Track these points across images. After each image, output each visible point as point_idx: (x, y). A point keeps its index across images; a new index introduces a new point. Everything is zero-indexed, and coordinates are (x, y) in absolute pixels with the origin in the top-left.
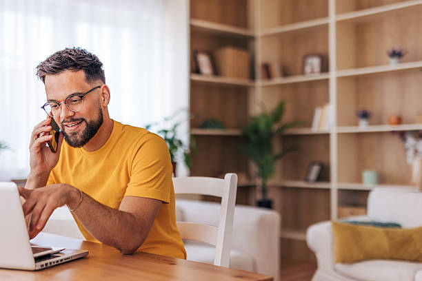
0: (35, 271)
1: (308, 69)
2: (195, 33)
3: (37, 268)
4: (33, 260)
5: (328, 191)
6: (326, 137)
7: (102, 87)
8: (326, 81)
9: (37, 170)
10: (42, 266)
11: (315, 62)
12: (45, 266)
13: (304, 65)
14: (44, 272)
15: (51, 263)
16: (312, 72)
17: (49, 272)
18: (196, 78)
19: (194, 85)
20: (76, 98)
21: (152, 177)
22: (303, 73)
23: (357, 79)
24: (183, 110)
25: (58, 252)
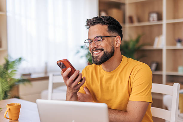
1: (151, 19)
5: (161, 76)
6: (161, 51)
7: (117, 37)
8: (161, 25)
11: (155, 16)
13: (149, 17)
16: (153, 20)
20: (99, 39)
22: (149, 21)
23: (174, 24)
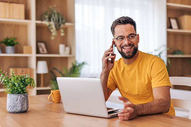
0: (108, 118)
2: (169, 9)
3: (109, 117)
4: (107, 113)
9: (105, 70)
10: (111, 116)
12: (112, 116)
14: (112, 119)
15: (114, 115)
17: (114, 119)
18: (170, 30)
19: (168, 34)
21: (163, 76)
24: (164, 46)
25: (116, 110)
